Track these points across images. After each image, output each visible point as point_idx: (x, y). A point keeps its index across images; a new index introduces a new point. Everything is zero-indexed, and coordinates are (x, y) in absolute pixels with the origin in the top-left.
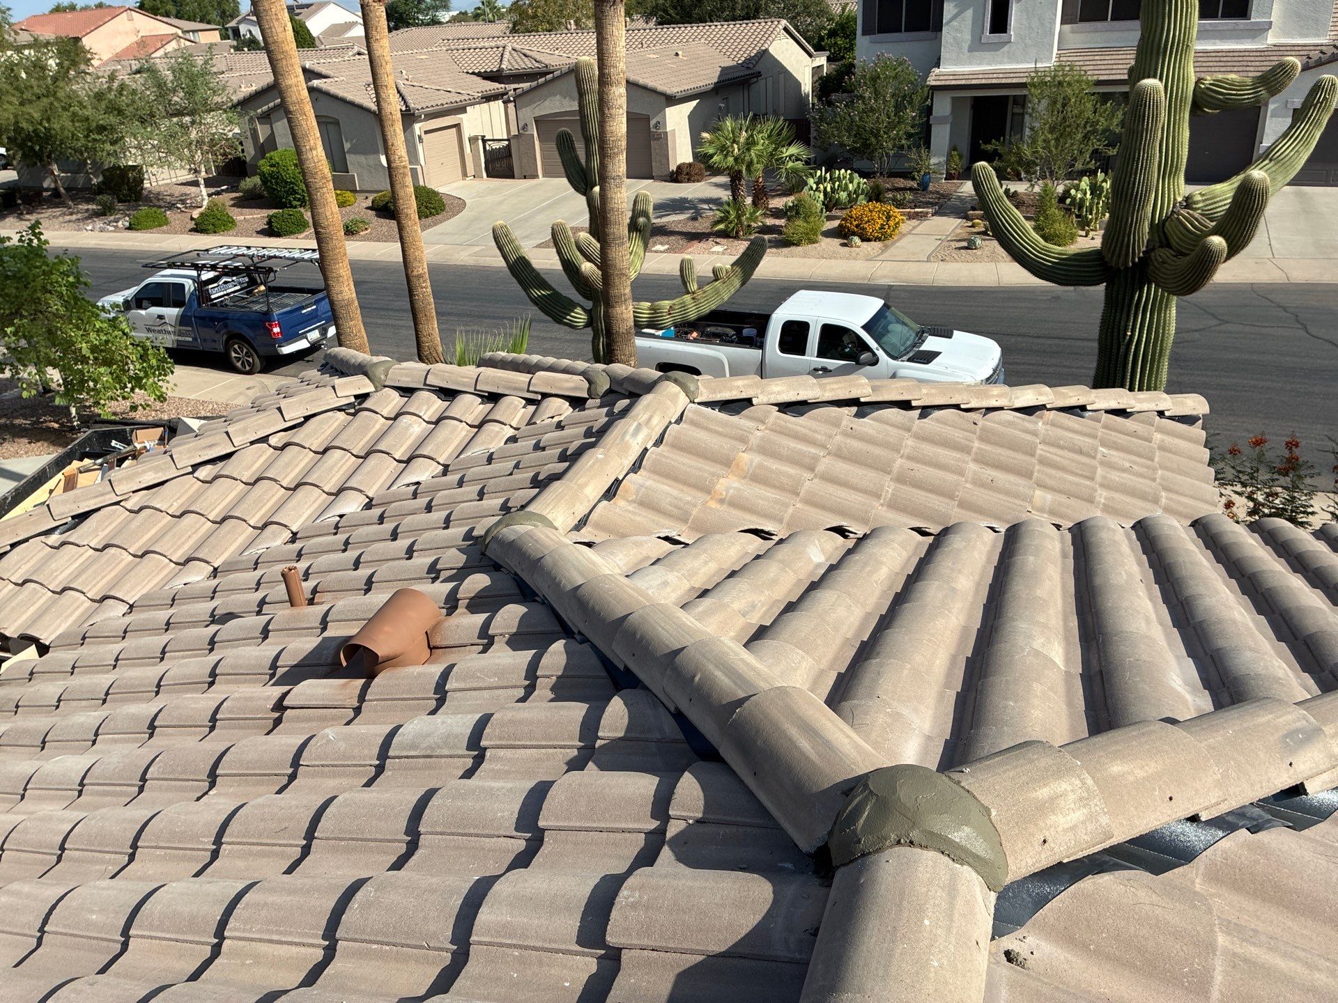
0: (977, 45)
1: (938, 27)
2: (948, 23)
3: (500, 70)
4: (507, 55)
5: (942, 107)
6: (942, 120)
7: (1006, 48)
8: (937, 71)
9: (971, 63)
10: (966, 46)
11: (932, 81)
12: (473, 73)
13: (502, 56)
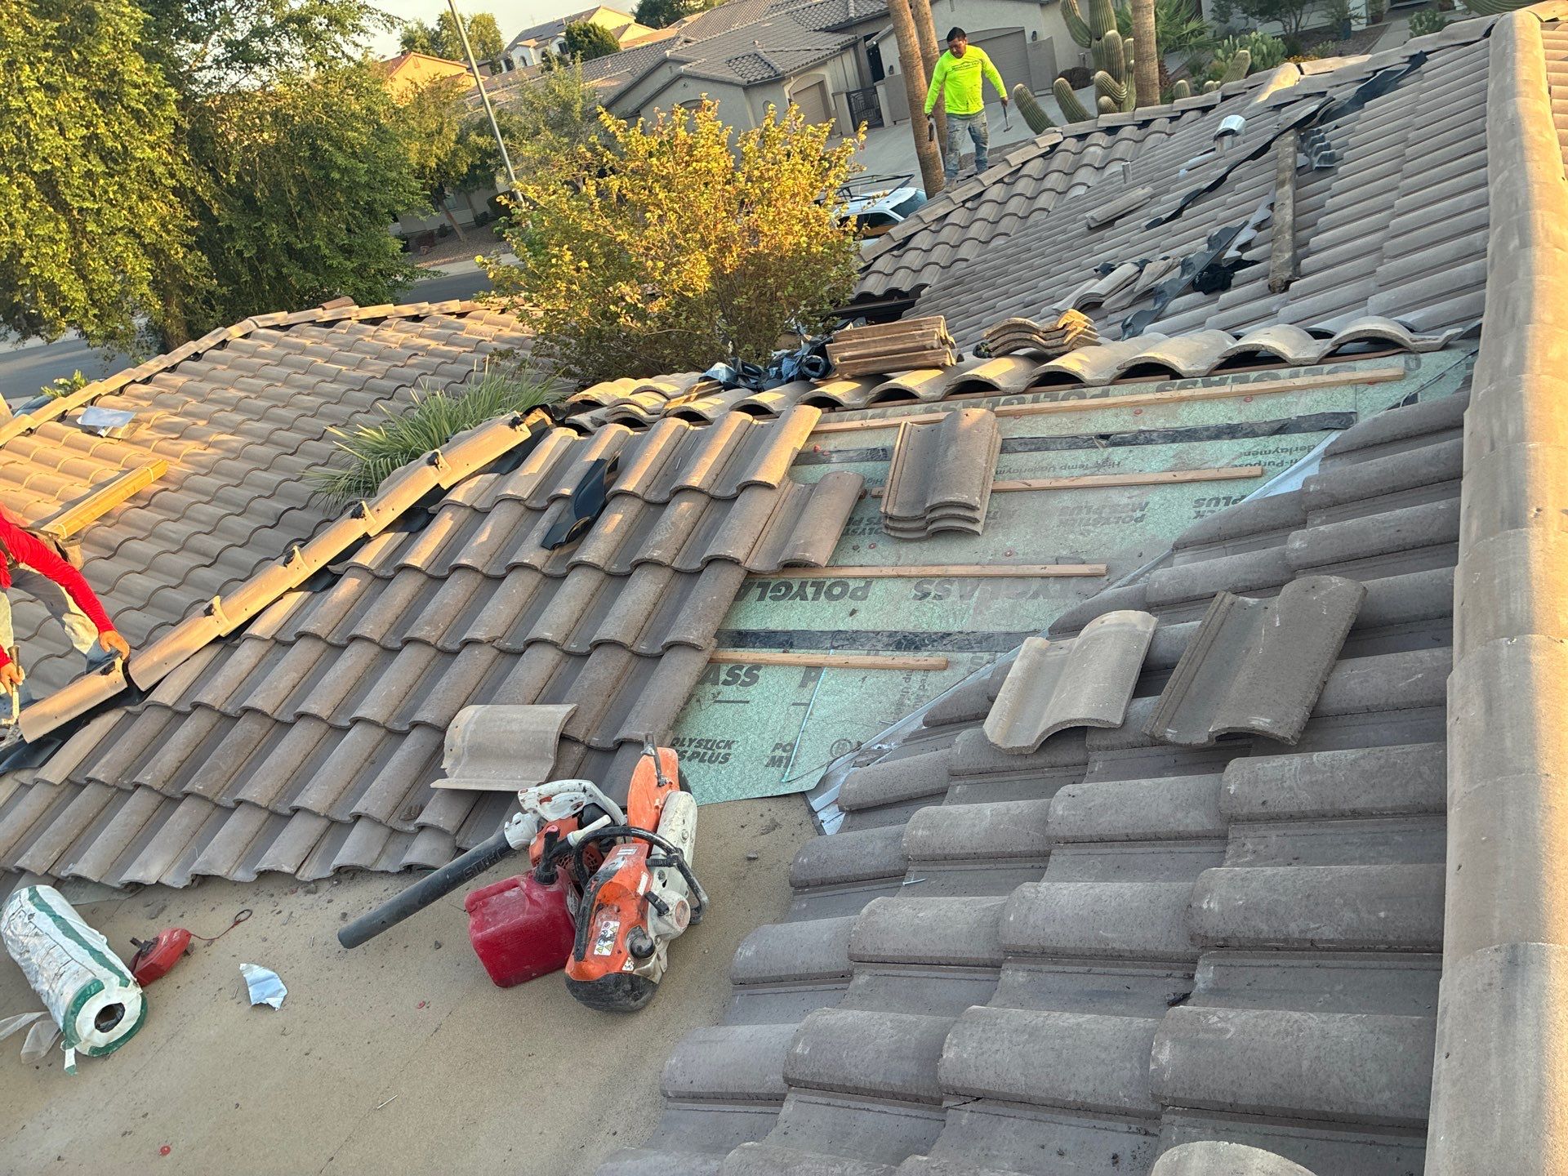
3: (848, 20)
4: (852, 4)
12: (821, 30)
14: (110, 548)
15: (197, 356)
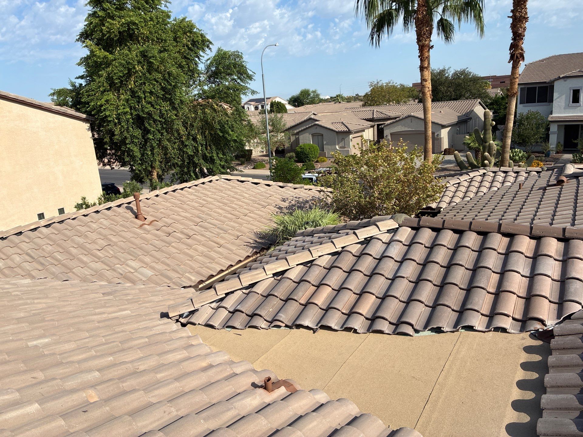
0: (567, 107)
1: (551, 101)
2: (555, 100)
3: (373, 118)
4: (375, 113)
5: (554, 128)
6: (554, 133)
7: (579, 108)
8: (551, 116)
9: (565, 113)
10: (563, 107)
11: (550, 119)
12: (363, 119)
13: (373, 113)
14: (189, 236)
15: (203, 183)
